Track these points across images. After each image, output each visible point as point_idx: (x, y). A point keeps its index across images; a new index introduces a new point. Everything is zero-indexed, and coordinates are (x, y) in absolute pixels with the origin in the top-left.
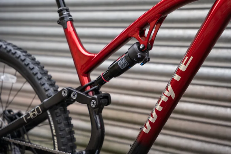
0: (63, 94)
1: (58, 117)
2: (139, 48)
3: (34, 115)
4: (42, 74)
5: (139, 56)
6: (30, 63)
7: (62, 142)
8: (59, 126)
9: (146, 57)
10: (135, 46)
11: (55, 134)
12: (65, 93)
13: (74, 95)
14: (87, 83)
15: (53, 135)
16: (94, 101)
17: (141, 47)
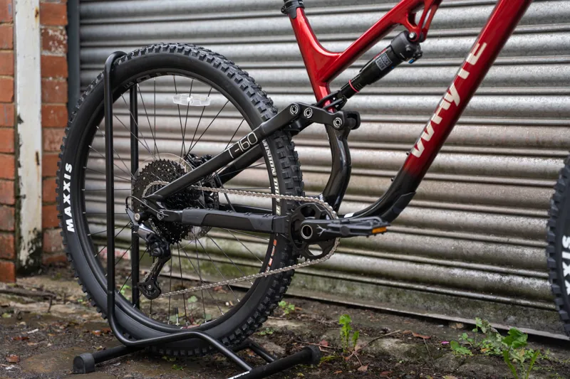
0: (292, 112)
1: (279, 148)
2: (408, 37)
3: (245, 146)
4: (254, 88)
5: (408, 49)
6: (236, 73)
7: (287, 184)
8: (281, 161)
9: (417, 51)
10: (403, 36)
11: (274, 174)
12: (294, 109)
13: (308, 113)
14: (325, 95)
15: (271, 177)
16: (338, 119)
17: (412, 36)
